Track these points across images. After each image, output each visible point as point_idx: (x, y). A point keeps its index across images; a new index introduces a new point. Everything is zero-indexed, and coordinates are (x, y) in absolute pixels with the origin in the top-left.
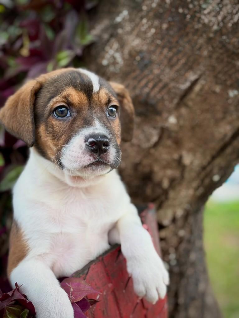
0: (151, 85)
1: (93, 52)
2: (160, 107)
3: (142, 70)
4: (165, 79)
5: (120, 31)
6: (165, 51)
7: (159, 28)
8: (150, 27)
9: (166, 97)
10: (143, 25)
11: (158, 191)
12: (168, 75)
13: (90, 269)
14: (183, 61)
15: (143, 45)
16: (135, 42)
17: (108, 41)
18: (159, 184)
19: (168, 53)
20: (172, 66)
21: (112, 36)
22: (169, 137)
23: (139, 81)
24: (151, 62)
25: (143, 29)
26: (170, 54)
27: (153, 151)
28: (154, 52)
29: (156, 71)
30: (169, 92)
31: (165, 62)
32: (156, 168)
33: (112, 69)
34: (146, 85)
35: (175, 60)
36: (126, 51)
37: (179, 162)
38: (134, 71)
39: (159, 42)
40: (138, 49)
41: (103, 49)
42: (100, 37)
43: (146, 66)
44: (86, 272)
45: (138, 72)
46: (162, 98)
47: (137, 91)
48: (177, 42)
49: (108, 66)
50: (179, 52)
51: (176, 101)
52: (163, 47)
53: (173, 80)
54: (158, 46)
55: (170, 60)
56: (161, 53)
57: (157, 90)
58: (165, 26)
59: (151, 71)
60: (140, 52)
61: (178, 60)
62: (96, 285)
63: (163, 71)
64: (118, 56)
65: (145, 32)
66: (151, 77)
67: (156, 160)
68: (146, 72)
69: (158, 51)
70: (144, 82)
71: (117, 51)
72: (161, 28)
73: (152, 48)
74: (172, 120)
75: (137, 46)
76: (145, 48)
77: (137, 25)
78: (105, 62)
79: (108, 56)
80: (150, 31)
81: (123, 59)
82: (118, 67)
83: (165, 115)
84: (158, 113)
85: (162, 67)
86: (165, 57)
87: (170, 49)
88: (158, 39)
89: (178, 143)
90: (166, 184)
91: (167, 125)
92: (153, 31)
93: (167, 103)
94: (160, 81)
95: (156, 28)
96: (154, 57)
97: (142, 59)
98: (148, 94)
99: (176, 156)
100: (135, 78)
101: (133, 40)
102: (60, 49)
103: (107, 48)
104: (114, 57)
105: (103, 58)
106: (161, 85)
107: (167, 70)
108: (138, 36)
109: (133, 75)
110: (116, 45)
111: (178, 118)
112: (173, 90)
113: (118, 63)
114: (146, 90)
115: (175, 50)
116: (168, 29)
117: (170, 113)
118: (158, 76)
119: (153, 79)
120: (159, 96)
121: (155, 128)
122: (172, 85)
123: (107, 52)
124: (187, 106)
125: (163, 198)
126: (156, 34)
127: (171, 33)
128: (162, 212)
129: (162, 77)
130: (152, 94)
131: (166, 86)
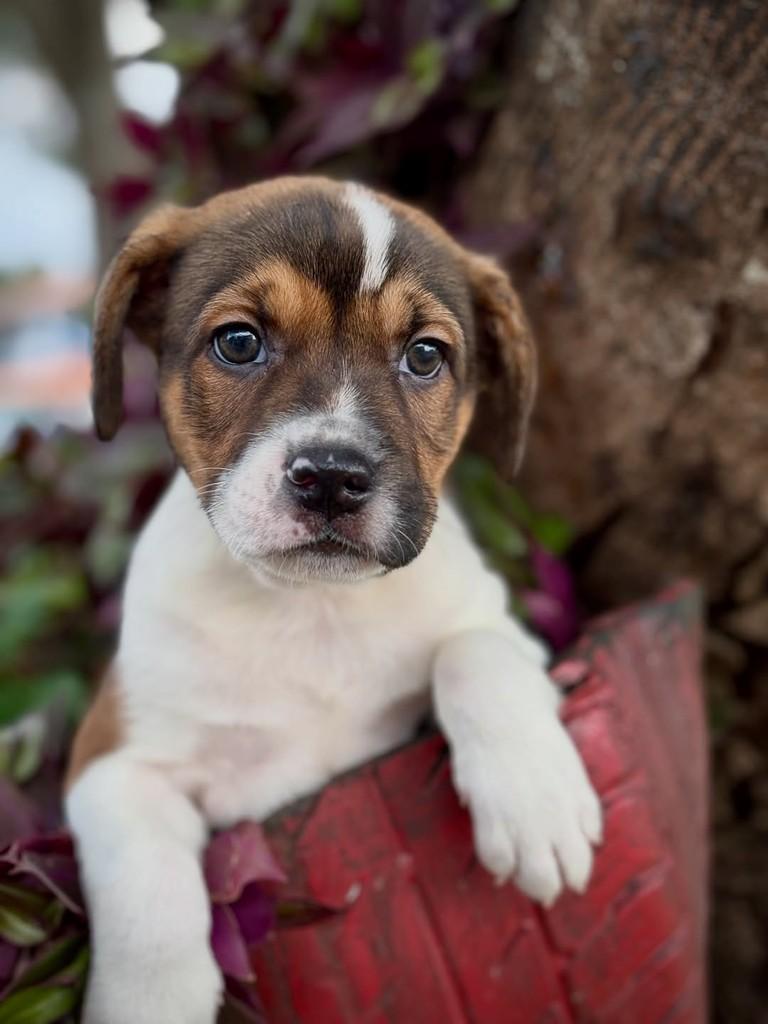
0: (667, 147)
2: (706, 227)
3: (640, 94)
4: (713, 120)
9: (723, 189)
12: (719, 105)
19: (710, 23)
20: (727, 75)
22: (757, 338)
23: (634, 137)
24: (663, 62)
26: (720, 27)
27: (702, 388)
28: (668, 24)
29: (682, 96)
30: (731, 171)
31: (706, 62)
34: (653, 151)
35: (736, 47)
43: (647, 78)
45: (628, 102)
46: (711, 190)
47: (630, 173)
53: (738, 123)
55: (720, 47)
56: (690, 28)
57: (689, 163)
59: (666, 96)
61: (748, 49)
63: (703, 91)
66: (667, 116)
68: (652, 99)
70: (646, 136)
81: (589, 54)
83: (729, 255)
84: (704, 250)
85: (698, 78)
86: (705, 39)
91: (739, 292)
93: (728, 210)
94: (697, 128)
96: (670, 43)
98: (662, 181)
100: (621, 125)
106: (700, 145)
107: (716, 90)
113: (573, 73)
114: (656, 166)
115: (730, 13)
117: (746, 248)
118: (691, 110)
119: (672, 126)
120: (699, 187)
121: (698, 305)
122: (737, 142)
129: (699, 115)
131: (717, 147)
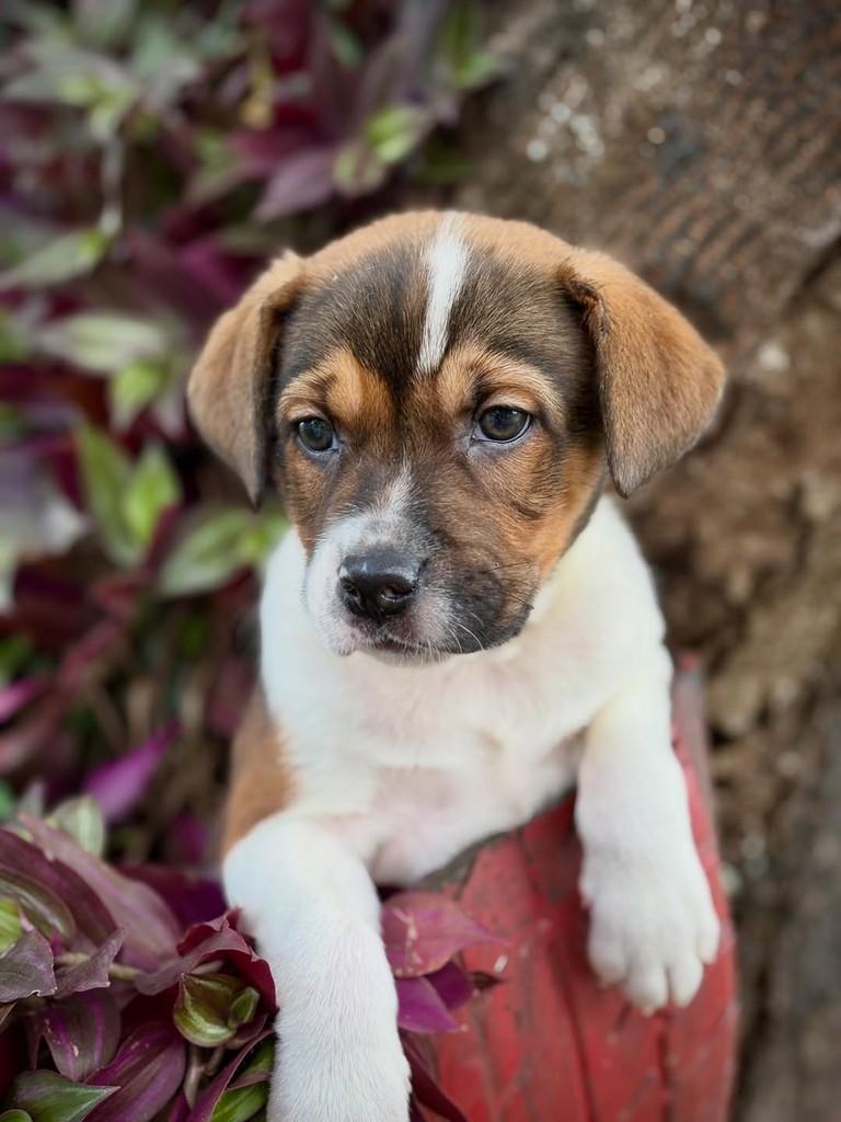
0: (699, 231)
1: (498, 112)
2: (728, 310)
3: (670, 178)
4: (752, 209)
5: (595, 38)
6: (756, 109)
7: (734, 28)
8: (702, 26)
9: (753, 273)
10: (678, 18)
11: (713, 612)
12: (762, 193)
13: (478, 867)
14: (818, 145)
15: (675, 89)
16: (648, 78)
17: (551, 74)
18: (717, 588)
19: (765, 115)
20: (776, 164)
21: (565, 55)
22: (760, 418)
23: (658, 219)
24: (704, 148)
25: (678, 30)
26: (773, 121)
27: (698, 467)
28: (714, 113)
29: (721, 182)
30: (764, 257)
31: (754, 148)
32: (709, 529)
33: (561, 172)
34: (683, 232)
35: (788, 140)
36: (615, 111)
37: (792, 510)
38: (641, 179)
39: (733, 77)
40: (657, 101)
41: (533, 105)
42: (522, 59)
43: (684, 162)
44: (461, 873)
45: (654, 184)
46: (740, 274)
47: (652, 253)
48: (799, 78)
49: (548, 162)
50: (804, 113)
51: (787, 289)
52: (748, 96)
53: (780, 212)
54: (728, 90)
55: (771, 141)
56: (740, 117)
57: (720, 247)
58: (756, 20)
59: (704, 182)
60: (662, 114)
61: (802, 142)
62: (495, 920)
63: (744, 180)
64: (586, 128)
65: (685, 43)
66: (702, 200)
67: (711, 501)
68: (685, 183)
69: (731, 107)
70: (674, 220)
71: (582, 109)
72: (741, 29)
73: (709, 99)
74: (772, 357)
75: (656, 90)
76: (683, 97)
77: (656, 17)
78: (537, 150)
79: (548, 127)
80: (703, 36)
81: (604, 136)
82: (584, 166)
83: (747, 338)
84: (722, 330)
85: (743, 166)
86: (756, 130)
87: (773, 103)
88: (733, 66)
89: (789, 440)
90: (740, 586)
91: (751, 374)
92: (713, 37)
93: (754, 296)
94: (734, 215)
95: (724, 27)
96: (715, 131)
97: (672, 137)
98: (689, 264)
99: (780, 487)
100: (643, 206)
101: (641, 71)
102: (381, 103)
103: (547, 99)
104: (569, 133)
105: (531, 133)
106: (735, 231)
107: (761, 178)
108: (659, 54)
109: (638, 193)
110: (578, 89)
111: (794, 350)
112: (780, 251)
113: (583, 153)
114: (683, 249)
115: (789, 106)
116: (766, 32)
117: (765, 331)
118: (727, 199)
119: (707, 211)
120: (727, 272)
122: (777, 229)
123: (546, 114)
124: (825, 306)
125: (728, 635)
126: (722, 48)
127: (779, 44)
128: (723, 687)
129: (740, 201)
130: (705, 262)
131: (753, 233)
